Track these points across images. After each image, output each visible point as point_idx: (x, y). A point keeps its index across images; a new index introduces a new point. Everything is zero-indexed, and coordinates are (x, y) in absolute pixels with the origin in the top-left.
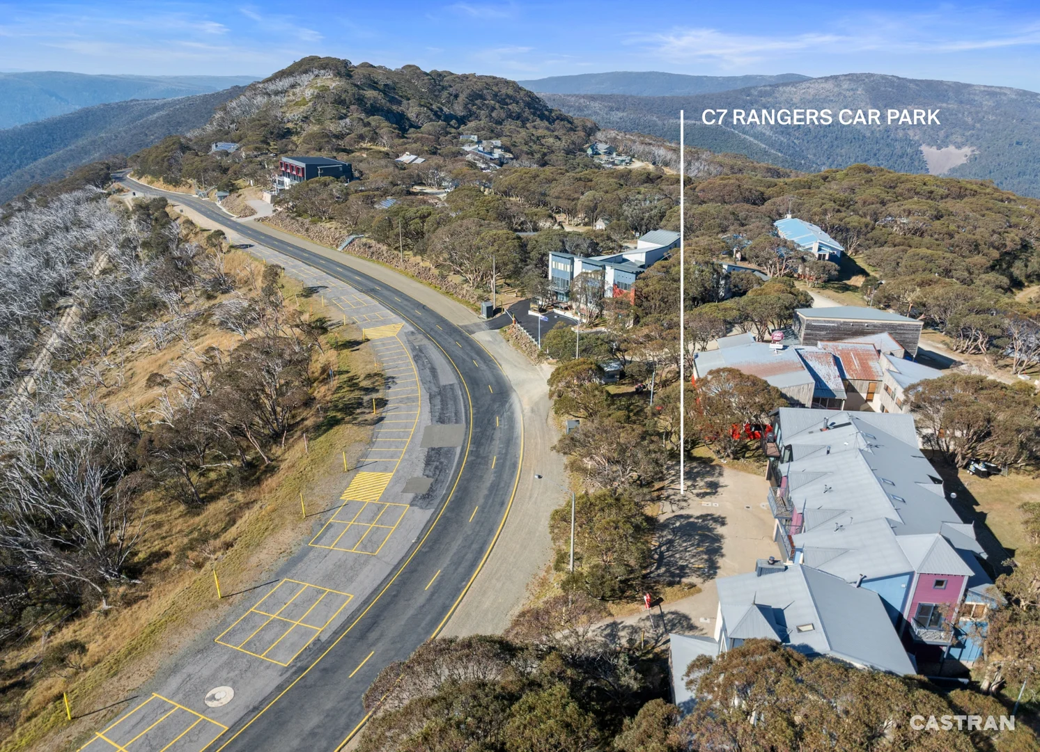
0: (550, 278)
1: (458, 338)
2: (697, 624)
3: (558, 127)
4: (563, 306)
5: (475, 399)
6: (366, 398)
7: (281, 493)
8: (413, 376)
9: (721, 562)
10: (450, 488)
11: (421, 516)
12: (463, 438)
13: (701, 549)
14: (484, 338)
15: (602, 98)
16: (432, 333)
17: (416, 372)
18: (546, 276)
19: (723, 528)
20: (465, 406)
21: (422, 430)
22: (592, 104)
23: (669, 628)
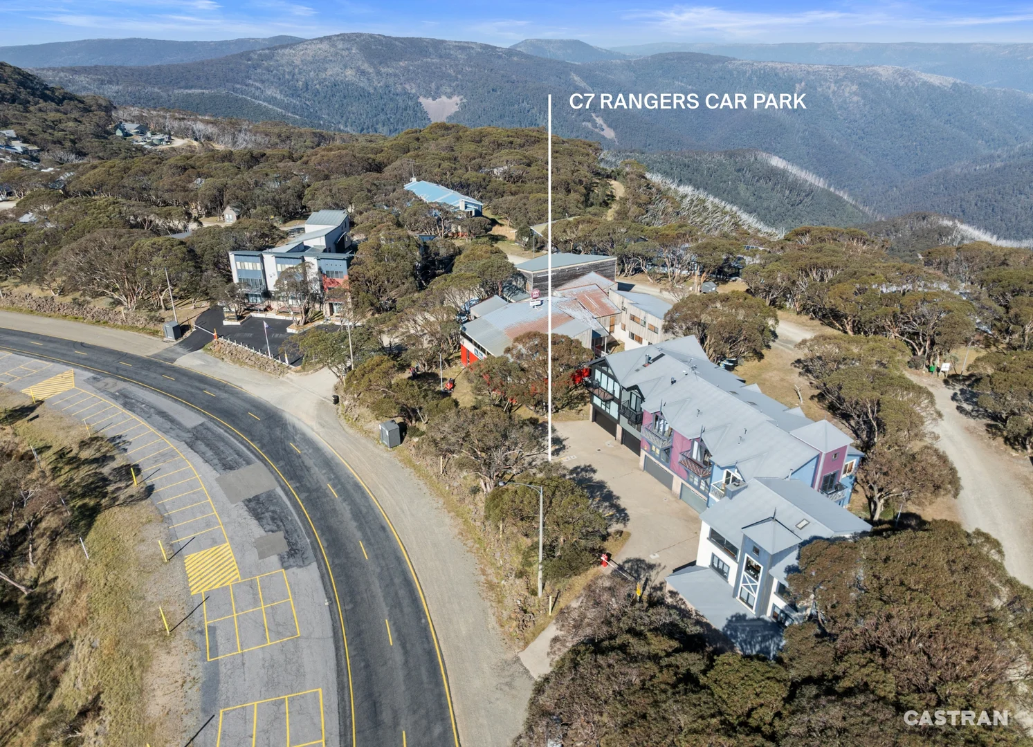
0: (236, 280)
1: (161, 371)
2: (652, 562)
3: (69, 108)
4: (262, 308)
5: (248, 432)
6: (106, 470)
7: (103, 618)
8: (142, 428)
9: (622, 503)
10: (310, 534)
11: (309, 576)
12: (273, 477)
13: (597, 499)
14: (190, 361)
15: (85, 70)
16: (121, 372)
17: (143, 423)
18: (230, 279)
19: (597, 474)
20: (242, 443)
21: (215, 484)
22: (76, 77)
23: (635, 575)
